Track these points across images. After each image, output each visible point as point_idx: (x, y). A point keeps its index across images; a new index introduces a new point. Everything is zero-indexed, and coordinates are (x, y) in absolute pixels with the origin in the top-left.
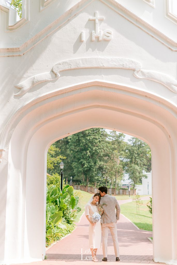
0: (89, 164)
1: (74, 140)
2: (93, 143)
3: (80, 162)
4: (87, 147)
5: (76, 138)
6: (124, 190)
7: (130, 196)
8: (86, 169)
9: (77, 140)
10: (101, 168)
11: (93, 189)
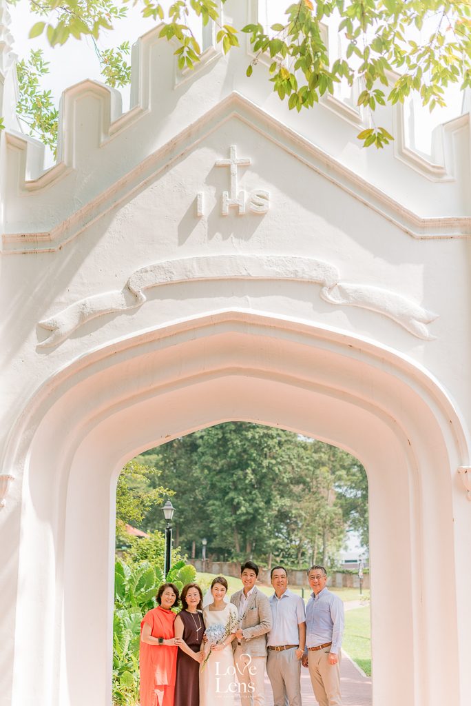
0: (250, 505)
1: (212, 440)
2: (263, 448)
3: (228, 500)
4: (247, 459)
5: (217, 434)
6: (348, 576)
7: (363, 591)
8: (243, 518)
9: (219, 440)
10: (283, 516)
11: (263, 574)
